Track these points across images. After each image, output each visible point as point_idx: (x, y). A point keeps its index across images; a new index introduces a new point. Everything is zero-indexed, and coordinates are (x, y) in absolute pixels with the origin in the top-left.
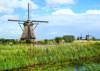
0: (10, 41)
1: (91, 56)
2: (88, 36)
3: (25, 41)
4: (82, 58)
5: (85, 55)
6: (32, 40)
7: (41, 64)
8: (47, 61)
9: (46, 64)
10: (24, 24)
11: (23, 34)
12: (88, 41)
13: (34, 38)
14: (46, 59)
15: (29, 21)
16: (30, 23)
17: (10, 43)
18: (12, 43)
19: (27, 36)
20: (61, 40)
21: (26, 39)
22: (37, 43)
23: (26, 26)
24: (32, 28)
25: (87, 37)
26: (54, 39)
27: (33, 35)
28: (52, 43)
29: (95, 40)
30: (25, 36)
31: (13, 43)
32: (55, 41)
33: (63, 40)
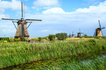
0: (5, 39)
1: (87, 52)
2: (80, 33)
3: (19, 39)
4: (80, 55)
5: (82, 52)
6: (26, 38)
7: (43, 60)
8: (49, 57)
9: (48, 60)
10: (18, 23)
11: (17, 32)
12: (80, 39)
13: (28, 36)
14: (48, 55)
15: (23, 20)
16: (24, 22)
17: (4, 41)
18: (6, 41)
19: (21, 34)
20: (54, 38)
21: (20, 37)
22: (31, 41)
23: (20, 25)
24: (26, 26)
25: (78, 34)
26: (47, 37)
27: (27, 33)
28: (46, 41)
29: (87, 38)
30: (19, 34)
31: (8, 41)
32: (49, 38)
33: (56, 38)
